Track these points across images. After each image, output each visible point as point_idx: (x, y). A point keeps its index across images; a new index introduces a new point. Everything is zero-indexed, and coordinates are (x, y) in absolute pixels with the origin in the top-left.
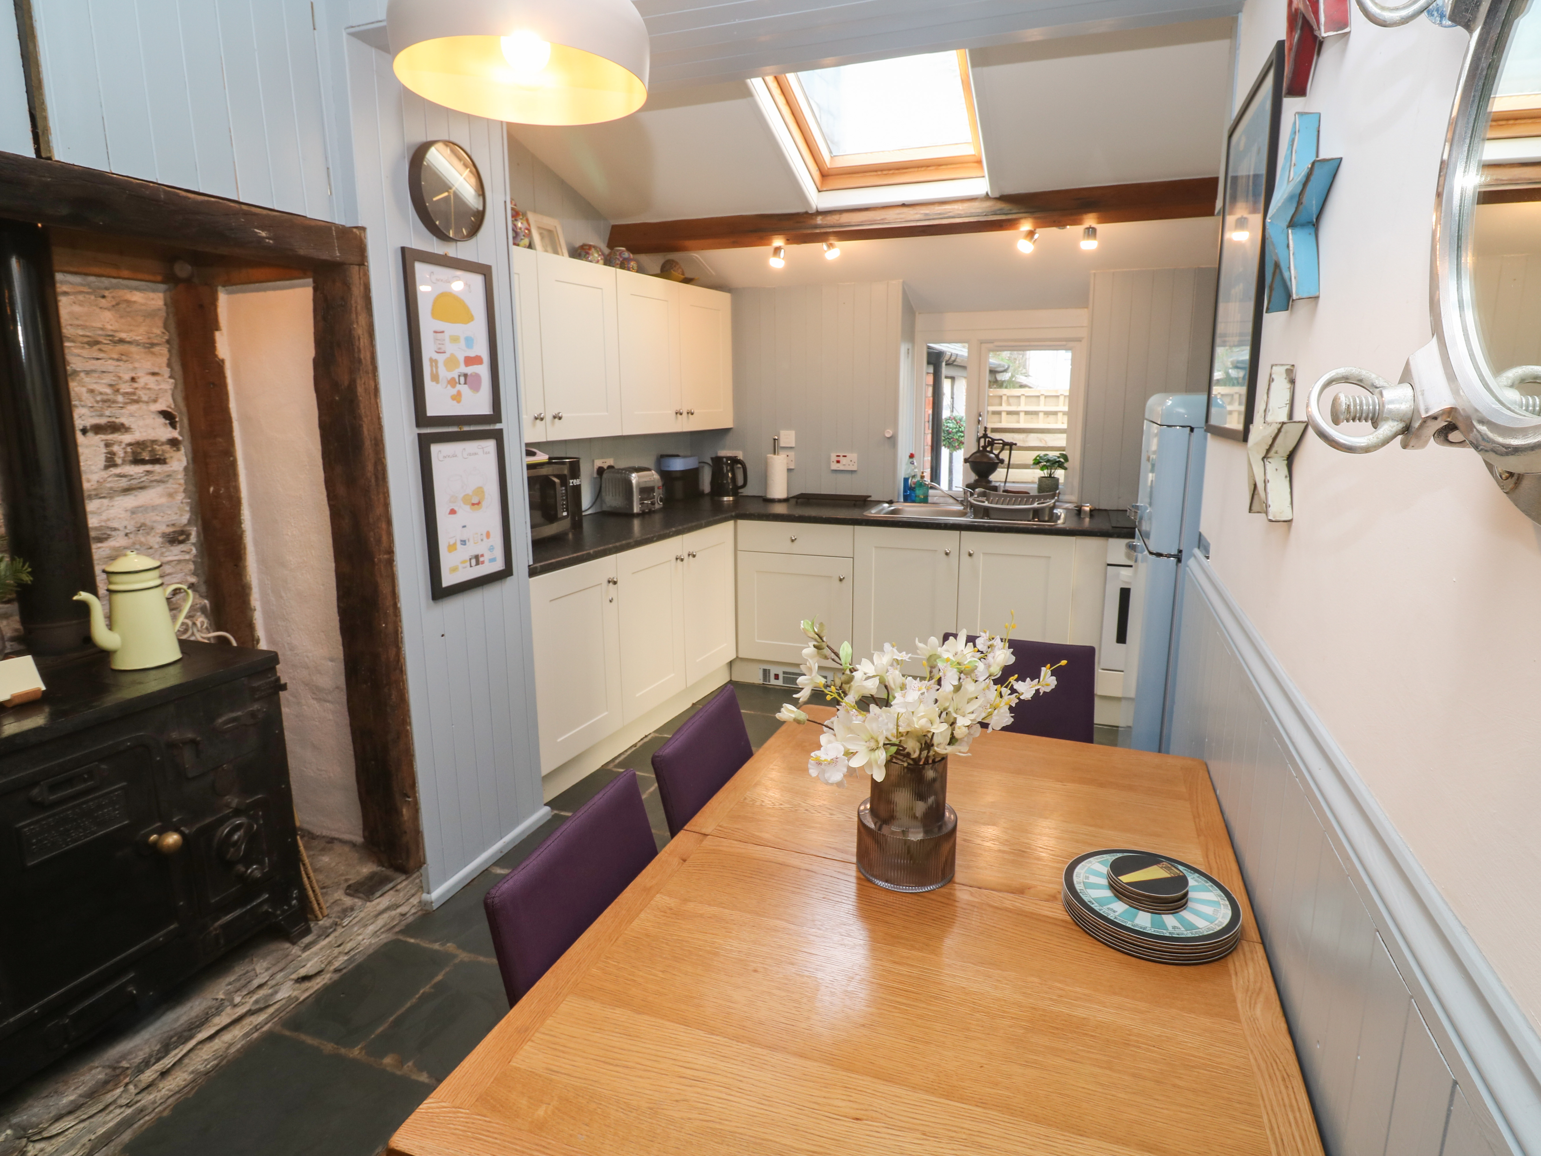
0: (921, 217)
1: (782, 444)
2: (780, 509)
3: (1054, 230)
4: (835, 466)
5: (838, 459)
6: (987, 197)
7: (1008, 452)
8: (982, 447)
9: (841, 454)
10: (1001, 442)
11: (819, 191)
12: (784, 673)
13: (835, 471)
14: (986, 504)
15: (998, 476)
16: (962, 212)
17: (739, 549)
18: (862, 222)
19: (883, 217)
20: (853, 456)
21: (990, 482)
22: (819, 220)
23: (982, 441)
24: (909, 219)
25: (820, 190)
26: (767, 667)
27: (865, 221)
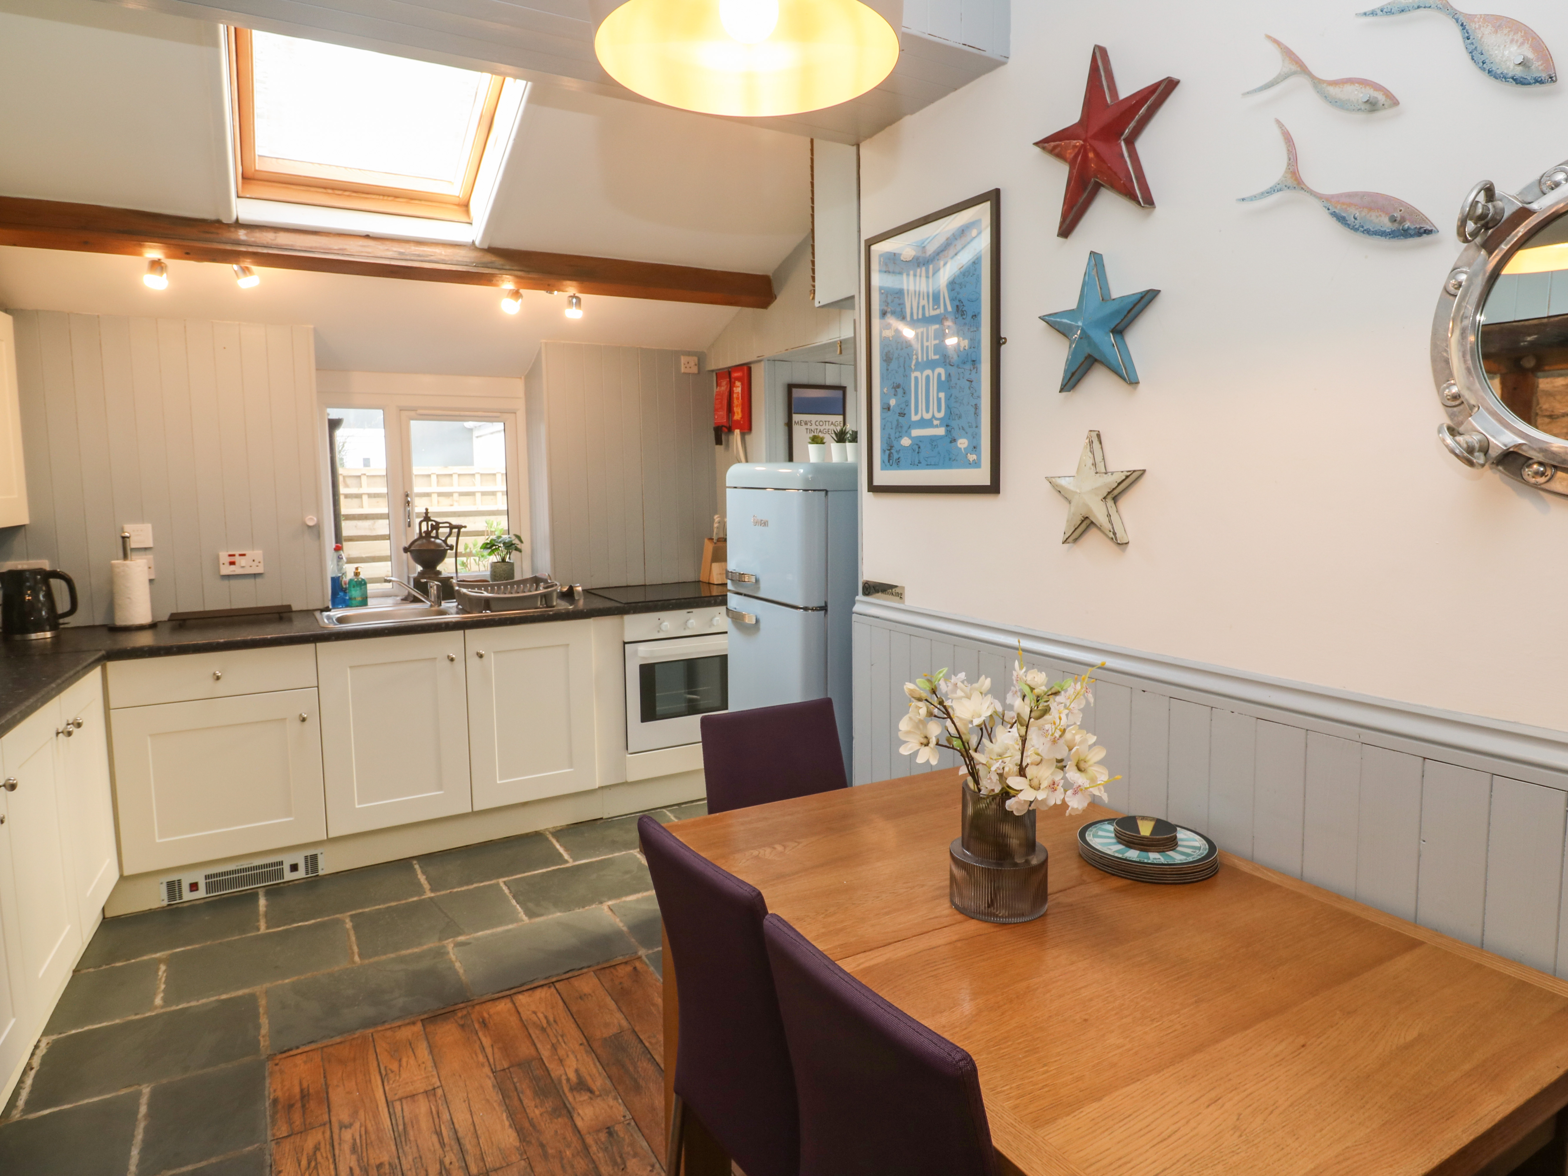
0: (396, 255)
1: (133, 545)
2: (145, 639)
3: (542, 294)
4: (227, 570)
5: (232, 559)
6: (473, 246)
7: (455, 538)
8: (424, 532)
9: (237, 553)
10: (448, 525)
11: (238, 197)
12: (207, 877)
13: (228, 577)
14: (486, 594)
15: (446, 567)
16: (446, 258)
17: (112, 706)
18: (311, 248)
19: (341, 247)
20: (257, 554)
21: (439, 573)
22: (242, 235)
23: (424, 525)
24: (379, 255)
25: (241, 194)
26: (174, 877)
27: (316, 248)
